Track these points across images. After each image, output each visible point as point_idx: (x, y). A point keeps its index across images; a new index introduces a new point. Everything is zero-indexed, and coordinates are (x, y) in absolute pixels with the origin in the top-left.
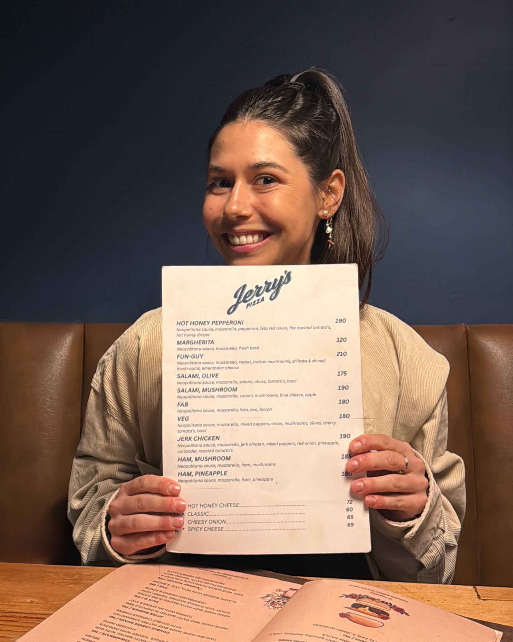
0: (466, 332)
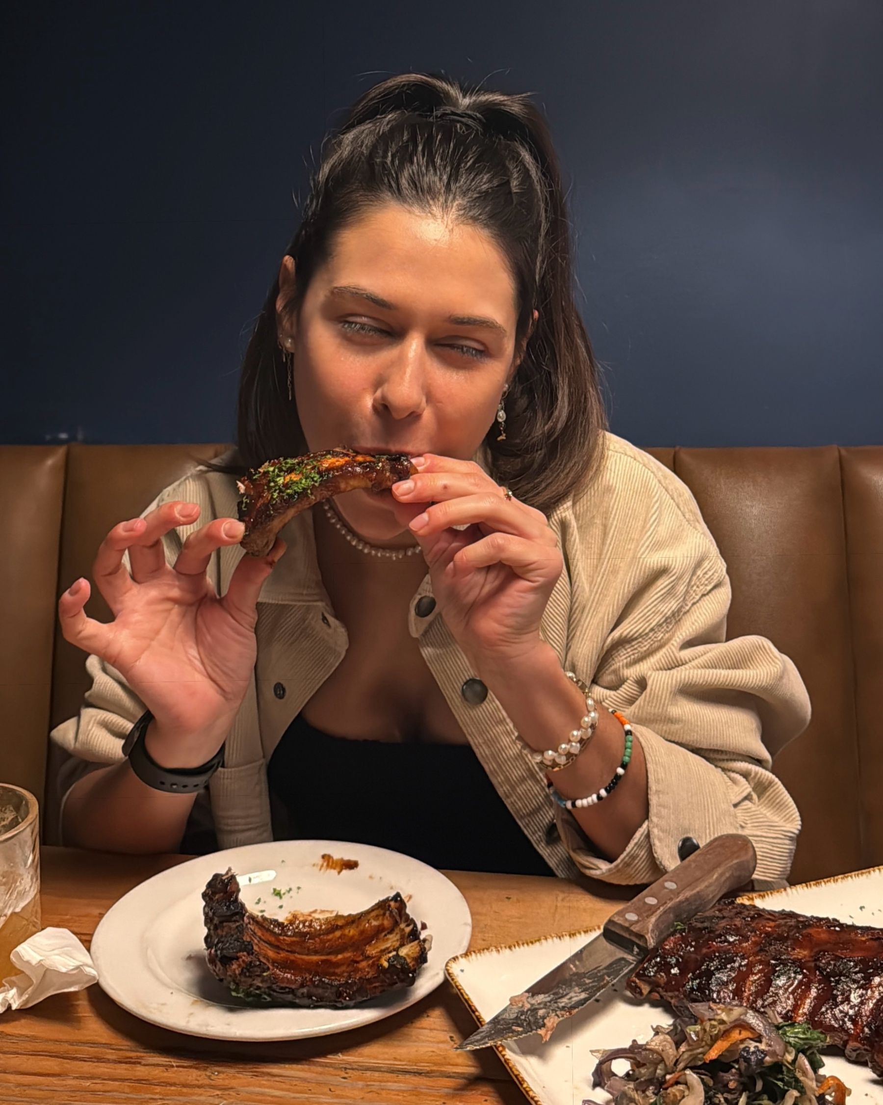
0: (840, 458)
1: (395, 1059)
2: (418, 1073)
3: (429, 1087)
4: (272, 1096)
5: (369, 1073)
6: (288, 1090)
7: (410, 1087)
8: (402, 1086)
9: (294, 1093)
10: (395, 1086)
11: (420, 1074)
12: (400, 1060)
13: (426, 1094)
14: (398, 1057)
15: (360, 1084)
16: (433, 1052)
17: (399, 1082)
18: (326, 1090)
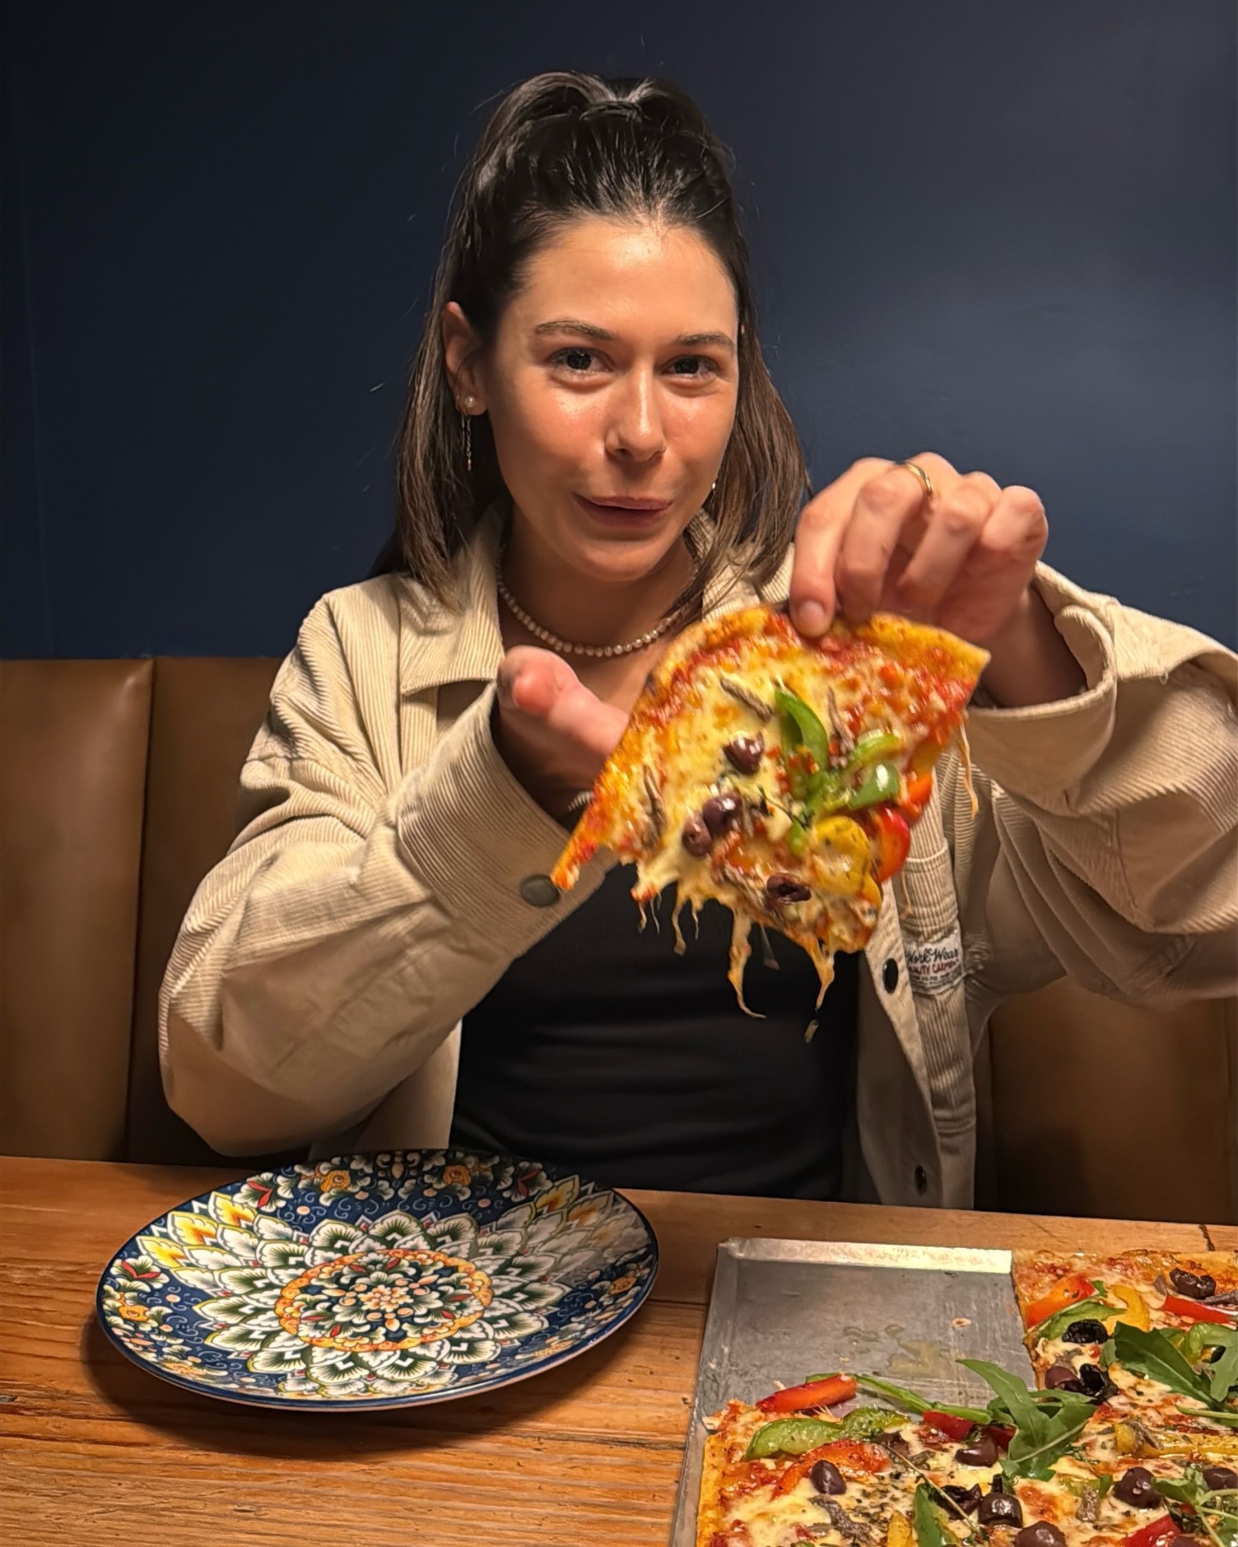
1: (607, 1426)
2: (639, 1444)
3: (655, 1462)
4: (440, 1472)
5: (571, 1444)
6: (462, 1465)
7: (629, 1461)
8: (618, 1460)
9: (469, 1467)
10: (607, 1459)
11: (642, 1445)
12: (614, 1428)
13: (651, 1471)
14: (611, 1424)
15: (561, 1457)
16: (660, 1417)
17: (614, 1455)
18: (513, 1464)
